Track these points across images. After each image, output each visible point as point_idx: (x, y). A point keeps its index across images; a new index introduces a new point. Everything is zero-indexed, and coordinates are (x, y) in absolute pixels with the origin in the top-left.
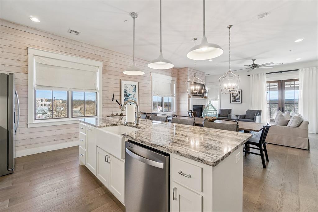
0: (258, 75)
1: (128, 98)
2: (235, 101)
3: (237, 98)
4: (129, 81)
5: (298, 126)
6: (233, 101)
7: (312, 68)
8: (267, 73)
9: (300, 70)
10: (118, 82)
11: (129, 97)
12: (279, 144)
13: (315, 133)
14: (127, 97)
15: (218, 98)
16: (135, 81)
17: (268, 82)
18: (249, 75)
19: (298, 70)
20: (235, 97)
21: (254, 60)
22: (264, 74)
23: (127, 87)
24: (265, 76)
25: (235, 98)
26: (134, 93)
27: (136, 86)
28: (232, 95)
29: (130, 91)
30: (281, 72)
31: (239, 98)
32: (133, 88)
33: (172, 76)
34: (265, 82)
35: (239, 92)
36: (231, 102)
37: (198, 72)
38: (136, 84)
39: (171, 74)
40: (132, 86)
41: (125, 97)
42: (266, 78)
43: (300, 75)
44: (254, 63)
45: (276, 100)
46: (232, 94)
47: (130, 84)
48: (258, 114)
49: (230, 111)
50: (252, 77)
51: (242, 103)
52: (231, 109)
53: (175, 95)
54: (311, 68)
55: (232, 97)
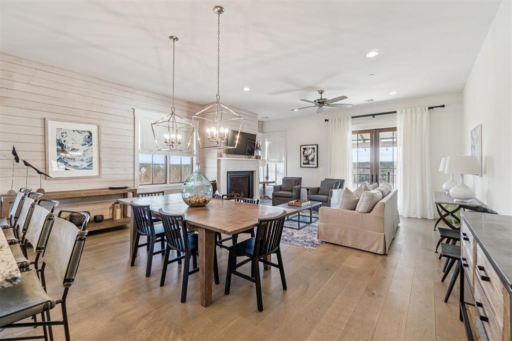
0: (340, 120)
2: (308, 163)
3: (310, 158)
4: (71, 122)
5: (369, 211)
6: (304, 164)
7: (415, 110)
8: (352, 117)
9: (399, 112)
10: (39, 123)
11: (71, 155)
12: (342, 243)
13: (419, 217)
15: (283, 159)
16: (90, 123)
17: (354, 132)
18: (328, 120)
19: (396, 112)
20: (307, 157)
21: (321, 92)
22: (348, 118)
23: (65, 135)
24: (350, 120)
25: (307, 159)
26: (86, 148)
27: (91, 134)
28: (304, 153)
29: (74, 141)
30: (374, 115)
31: (313, 160)
32: (81, 138)
34: (350, 133)
35: (314, 148)
36: (303, 166)
37: (242, 112)
38: (93, 129)
39: (185, 114)
40: (81, 133)
41: (58, 154)
42: (352, 126)
43: (399, 122)
44: (321, 98)
45: (367, 163)
46: (304, 152)
47: (75, 129)
48: (338, 187)
49: (298, 181)
50: (331, 123)
51: (317, 167)
52: (301, 178)
53: (195, 153)
54: (413, 109)
55: (304, 156)
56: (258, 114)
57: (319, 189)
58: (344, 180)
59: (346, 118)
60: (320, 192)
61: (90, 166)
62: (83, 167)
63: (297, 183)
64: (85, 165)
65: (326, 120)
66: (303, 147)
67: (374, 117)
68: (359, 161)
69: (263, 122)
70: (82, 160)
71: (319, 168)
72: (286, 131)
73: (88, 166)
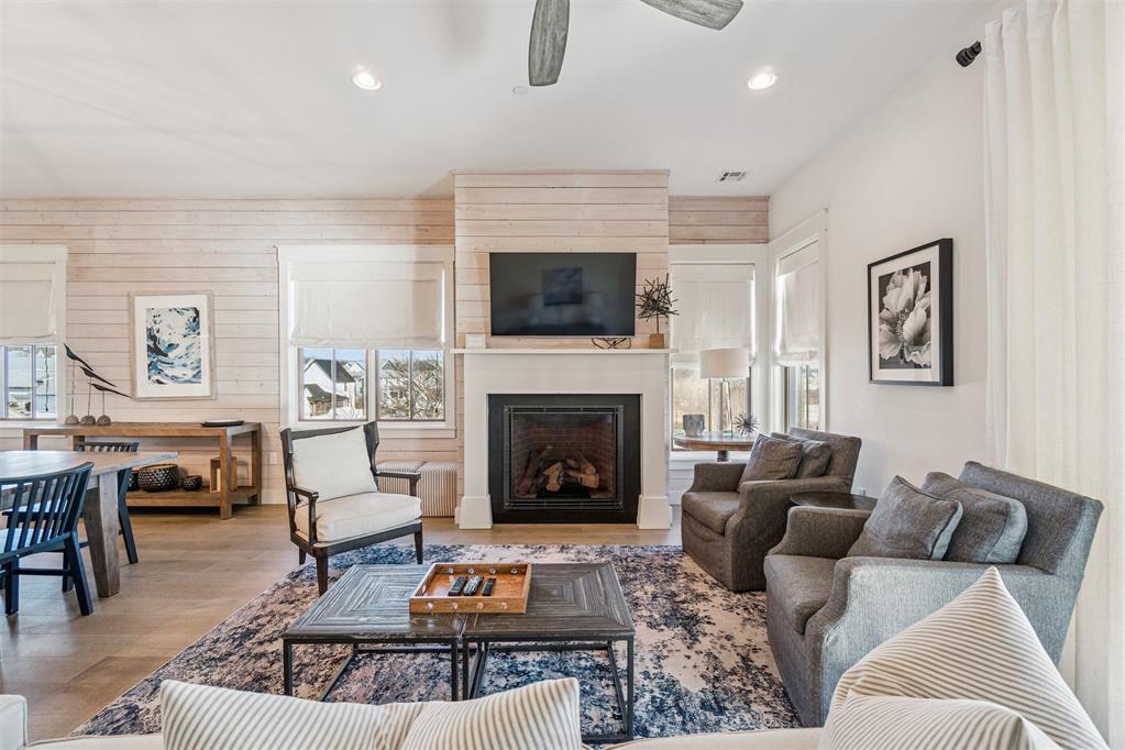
1: (164, 359)
2: (900, 362)
3: (909, 327)
4: (166, 294)
6: (884, 364)
10: (123, 303)
11: (166, 355)
14: (161, 357)
16: (194, 293)
18: (975, 50)
20: (894, 323)
23: (158, 319)
25: (896, 338)
26: (188, 341)
27: (197, 312)
28: (882, 306)
29: (172, 331)
31: (921, 337)
32: (182, 322)
33: (418, 242)
35: (924, 269)
36: (877, 372)
37: (577, 180)
38: (200, 302)
39: (412, 233)
40: (182, 314)
41: (149, 356)
46: (882, 295)
47: (172, 307)
53: (443, 339)
55: (883, 320)
56: (667, 172)
61: (197, 375)
62: (186, 378)
64: (190, 374)
65: (967, 57)
66: (878, 272)
69: (766, 199)
70: (185, 365)
71: (961, 389)
72: (826, 210)
73: (194, 376)
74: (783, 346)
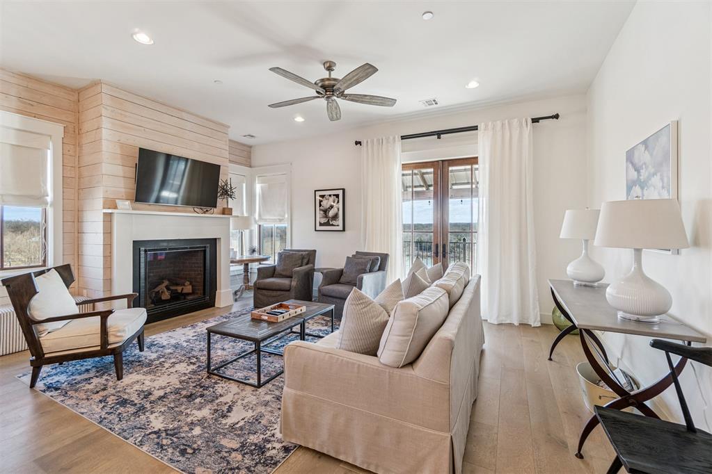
0: (381, 142)
2: (327, 224)
3: (331, 213)
6: (321, 224)
7: (509, 123)
8: (403, 138)
9: (481, 127)
13: (516, 323)
15: (286, 216)
17: (405, 166)
18: (360, 143)
19: (475, 128)
20: (326, 211)
21: (329, 69)
22: (394, 138)
24: (399, 143)
25: (326, 216)
28: (320, 205)
30: (439, 134)
31: (335, 217)
33: (19, 112)
34: (398, 167)
35: (337, 196)
36: (319, 228)
42: (401, 155)
43: (481, 146)
44: (330, 76)
45: (428, 226)
46: (321, 201)
48: (377, 267)
49: (310, 256)
50: (365, 149)
51: (344, 230)
52: (315, 251)
53: (49, 199)
54: (507, 121)
55: (320, 210)
56: (229, 127)
57: (341, 272)
58: (387, 255)
59: (391, 138)
60: (342, 280)
63: (305, 261)
65: (358, 143)
66: (318, 193)
67: (439, 138)
68: (414, 223)
69: (251, 147)
71: (347, 232)
72: (291, 164)
74: (260, 215)
